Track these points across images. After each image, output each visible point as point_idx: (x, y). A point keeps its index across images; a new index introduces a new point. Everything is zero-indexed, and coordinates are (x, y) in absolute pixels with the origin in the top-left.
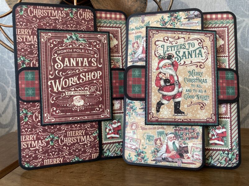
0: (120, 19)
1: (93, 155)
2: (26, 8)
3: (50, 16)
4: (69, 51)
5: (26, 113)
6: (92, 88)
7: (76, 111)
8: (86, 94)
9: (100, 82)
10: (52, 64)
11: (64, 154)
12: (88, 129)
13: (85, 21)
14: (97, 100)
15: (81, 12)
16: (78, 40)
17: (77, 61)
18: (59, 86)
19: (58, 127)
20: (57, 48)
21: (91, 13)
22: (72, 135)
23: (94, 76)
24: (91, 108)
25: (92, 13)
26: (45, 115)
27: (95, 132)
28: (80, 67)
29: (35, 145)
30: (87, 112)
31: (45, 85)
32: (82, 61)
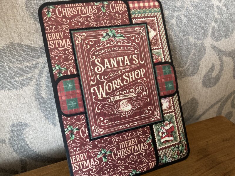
0: (155, 6)
1: (151, 164)
2: (53, 8)
3: (80, 14)
4: (107, 50)
5: (72, 130)
6: (137, 89)
7: (125, 118)
8: (132, 96)
9: (145, 80)
10: (92, 68)
11: (119, 169)
12: (140, 136)
13: (119, 14)
14: (145, 102)
15: (113, 4)
16: (116, 36)
17: (118, 60)
18: (103, 92)
19: (108, 140)
20: (94, 49)
21: (123, 4)
22: (125, 147)
23: (138, 75)
24: (139, 111)
25: (125, 4)
26: (93, 128)
27: (148, 138)
28: (122, 67)
29: (87, 165)
30: (136, 117)
31: (87, 93)
32: (123, 60)
